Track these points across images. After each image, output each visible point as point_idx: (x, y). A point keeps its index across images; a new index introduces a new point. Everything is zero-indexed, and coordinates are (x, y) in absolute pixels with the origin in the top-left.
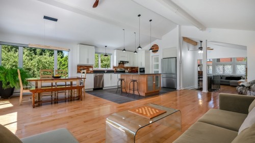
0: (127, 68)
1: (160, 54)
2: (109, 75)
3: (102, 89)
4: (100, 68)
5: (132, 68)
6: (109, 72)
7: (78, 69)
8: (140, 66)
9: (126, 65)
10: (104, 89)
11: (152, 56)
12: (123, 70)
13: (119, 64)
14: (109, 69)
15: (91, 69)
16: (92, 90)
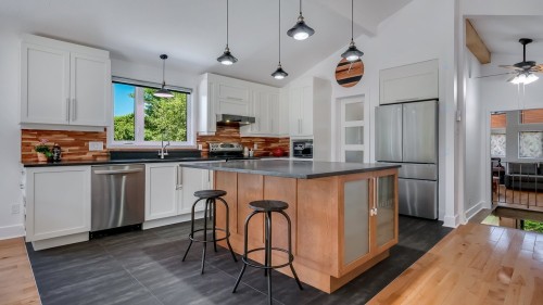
0: (250, 142)
1: (369, 91)
2: (172, 168)
3: (137, 228)
4: (139, 143)
5: (268, 141)
6: (175, 156)
7: (25, 146)
8: (294, 135)
9: (247, 131)
10: (145, 227)
11: (339, 99)
12: (236, 148)
13: (220, 125)
14: (177, 144)
15: (95, 147)
16: (86, 238)
